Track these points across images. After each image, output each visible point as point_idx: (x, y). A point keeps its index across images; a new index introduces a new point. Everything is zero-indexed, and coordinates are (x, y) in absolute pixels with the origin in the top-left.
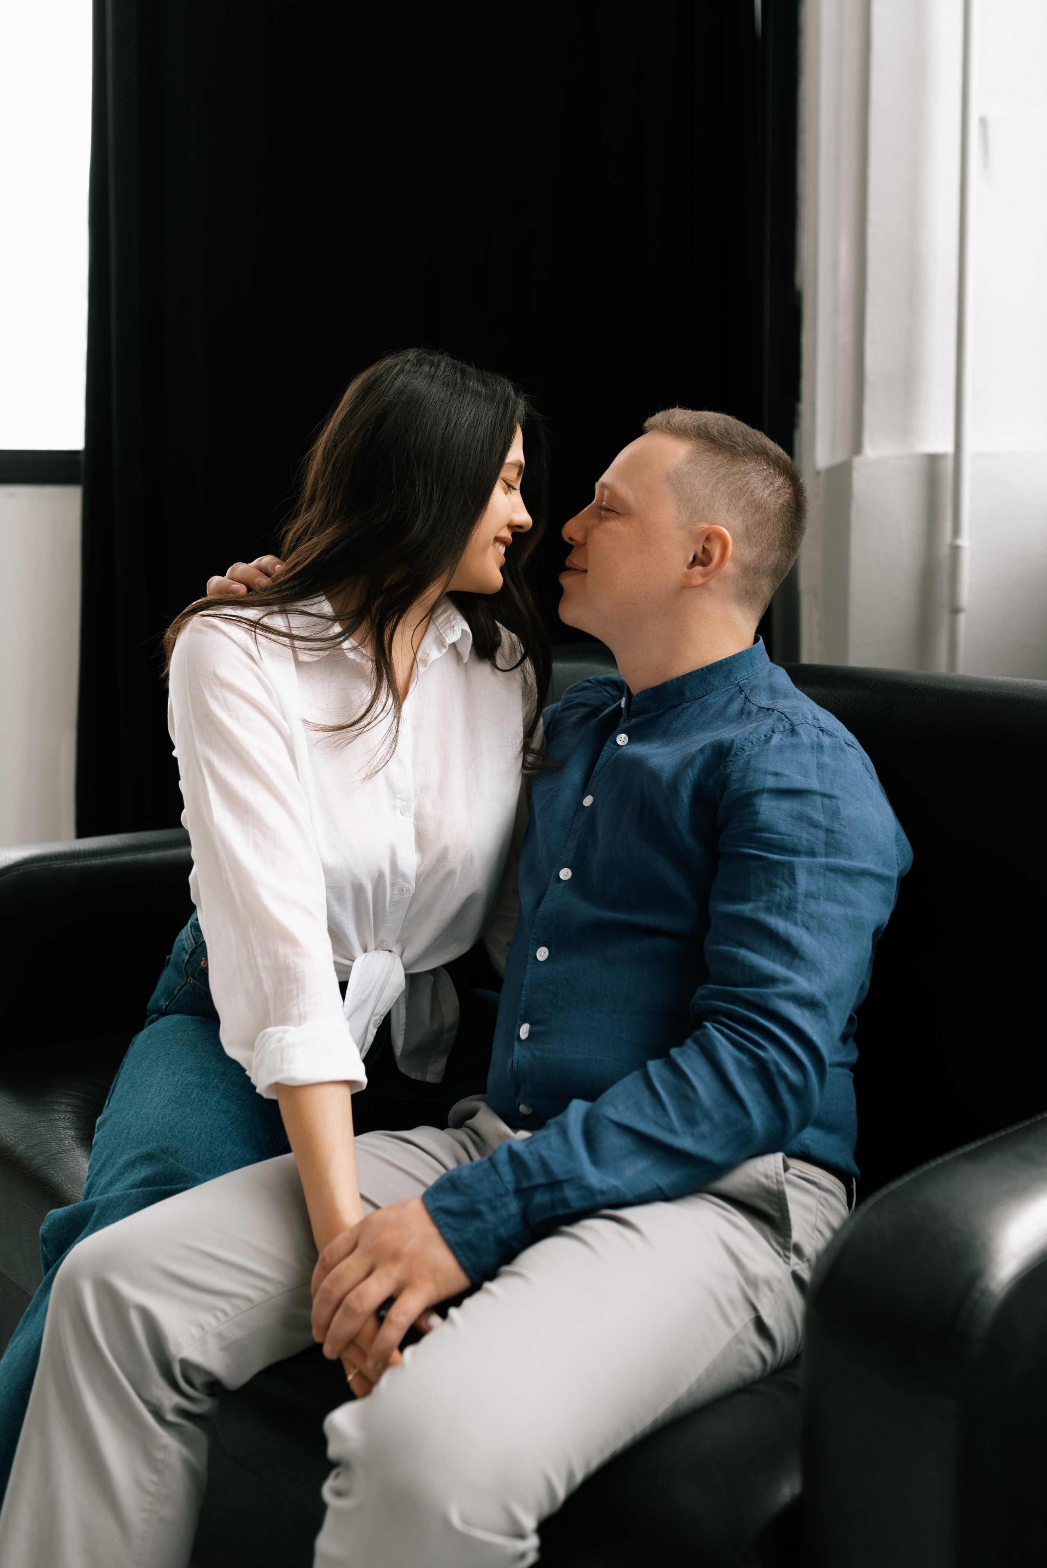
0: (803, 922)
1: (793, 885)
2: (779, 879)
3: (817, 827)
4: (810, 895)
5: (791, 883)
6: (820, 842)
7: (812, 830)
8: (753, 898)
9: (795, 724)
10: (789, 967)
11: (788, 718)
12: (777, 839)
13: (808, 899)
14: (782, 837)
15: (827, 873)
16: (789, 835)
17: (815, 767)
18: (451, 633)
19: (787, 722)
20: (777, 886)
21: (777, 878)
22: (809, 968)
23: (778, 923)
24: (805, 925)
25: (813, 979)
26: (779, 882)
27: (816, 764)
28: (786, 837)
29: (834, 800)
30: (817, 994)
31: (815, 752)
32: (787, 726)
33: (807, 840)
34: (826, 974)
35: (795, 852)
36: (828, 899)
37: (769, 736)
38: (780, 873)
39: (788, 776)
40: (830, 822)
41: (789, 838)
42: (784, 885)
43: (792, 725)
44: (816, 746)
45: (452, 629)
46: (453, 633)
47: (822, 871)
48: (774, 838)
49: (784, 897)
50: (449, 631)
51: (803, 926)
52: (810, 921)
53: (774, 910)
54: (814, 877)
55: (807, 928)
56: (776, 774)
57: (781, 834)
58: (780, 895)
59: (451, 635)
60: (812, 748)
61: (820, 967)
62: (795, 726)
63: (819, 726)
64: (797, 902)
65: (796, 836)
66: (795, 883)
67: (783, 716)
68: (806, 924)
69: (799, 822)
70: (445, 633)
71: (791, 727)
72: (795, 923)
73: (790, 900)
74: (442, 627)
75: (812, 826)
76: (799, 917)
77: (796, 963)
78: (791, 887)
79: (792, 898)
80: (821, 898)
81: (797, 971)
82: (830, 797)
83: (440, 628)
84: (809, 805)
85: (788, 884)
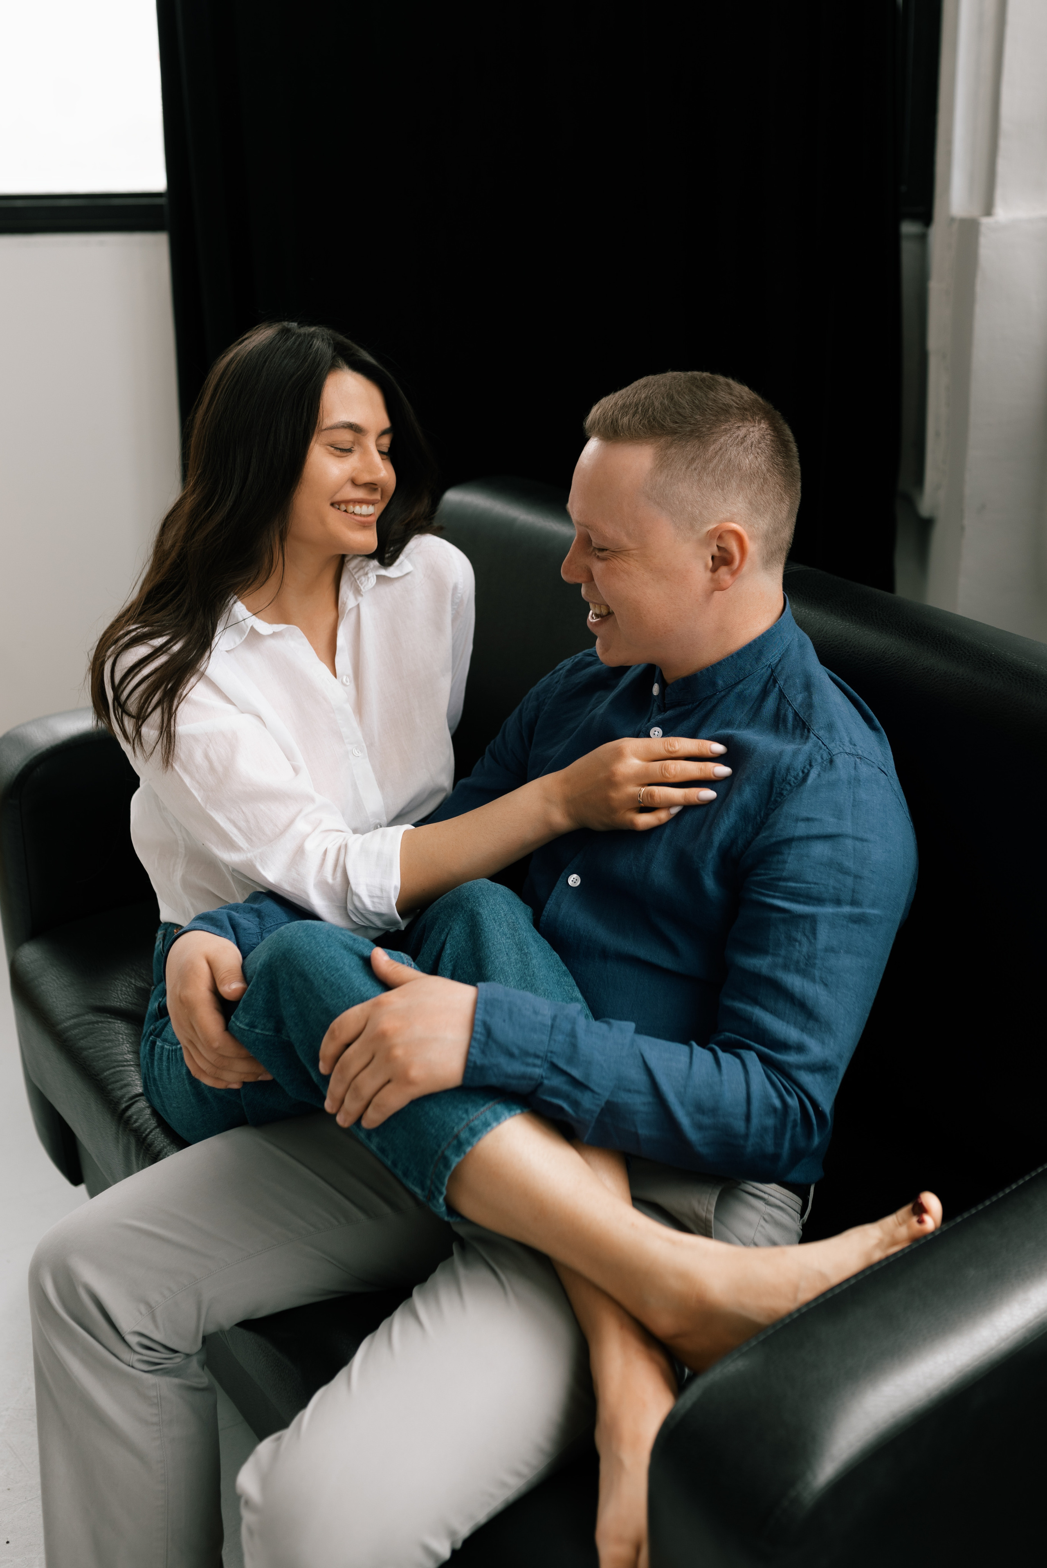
0: (821, 978)
1: (813, 941)
2: (799, 933)
3: (845, 874)
4: (830, 950)
5: (811, 938)
6: (846, 889)
7: (840, 876)
8: (771, 951)
9: (833, 753)
10: (803, 1029)
11: (825, 745)
12: (803, 889)
13: (828, 954)
14: (809, 885)
15: (850, 925)
16: (815, 883)
17: (851, 805)
18: (365, 581)
19: (825, 750)
20: (796, 940)
21: (797, 931)
22: (823, 1029)
23: (795, 982)
24: (823, 982)
25: (826, 1041)
26: (799, 936)
27: (851, 801)
28: (812, 886)
29: (865, 844)
30: (830, 1059)
31: (852, 787)
32: (825, 756)
33: (834, 888)
34: (840, 1035)
35: (819, 901)
36: (848, 952)
37: (806, 771)
38: (801, 926)
39: (820, 820)
40: (860, 868)
41: (816, 886)
42: (804, 940)
43: (830, 755)
44: (853, 781)
45: (366, 576)
46: (368, 580)
47: (845, 923)
48: (800, 888)
49: (803, 954)
50: (363, 579)
51: (821, 982)
52: (828, 977)
53: (792, 967)
54: (836, 930)
55: (826, 985)
56: (808, 820)
57: (807, 883)
58: (799, 952)
59: (365, 583)
60: (849, 783)
61: (834, 1028)
62: (833, 755)
63: (857, 754)
64: (815, 958)
65: (823, 884)
66: (815, 938)
67: (820, 742)
68: (824, 980)
69: (828, 869)
70: (360, 580)
71: (830, 757)
72: (813, 980)
73: (809, 956)
74: (356, 572)
75: (841, 872)
76: (817, 973)
77: (811, 1024)
78: (810, 942)
79: (810, 954)
80: (842, 951)
81: (811, 1033)
82: (862, 840)
83: (354, 574)
84: (840, 850)
85: (808, 938)
